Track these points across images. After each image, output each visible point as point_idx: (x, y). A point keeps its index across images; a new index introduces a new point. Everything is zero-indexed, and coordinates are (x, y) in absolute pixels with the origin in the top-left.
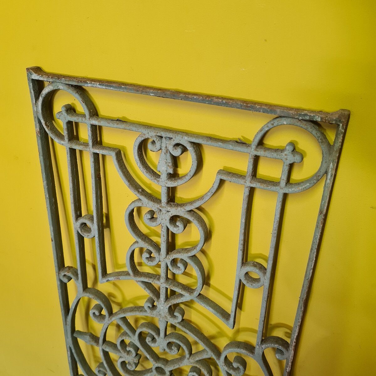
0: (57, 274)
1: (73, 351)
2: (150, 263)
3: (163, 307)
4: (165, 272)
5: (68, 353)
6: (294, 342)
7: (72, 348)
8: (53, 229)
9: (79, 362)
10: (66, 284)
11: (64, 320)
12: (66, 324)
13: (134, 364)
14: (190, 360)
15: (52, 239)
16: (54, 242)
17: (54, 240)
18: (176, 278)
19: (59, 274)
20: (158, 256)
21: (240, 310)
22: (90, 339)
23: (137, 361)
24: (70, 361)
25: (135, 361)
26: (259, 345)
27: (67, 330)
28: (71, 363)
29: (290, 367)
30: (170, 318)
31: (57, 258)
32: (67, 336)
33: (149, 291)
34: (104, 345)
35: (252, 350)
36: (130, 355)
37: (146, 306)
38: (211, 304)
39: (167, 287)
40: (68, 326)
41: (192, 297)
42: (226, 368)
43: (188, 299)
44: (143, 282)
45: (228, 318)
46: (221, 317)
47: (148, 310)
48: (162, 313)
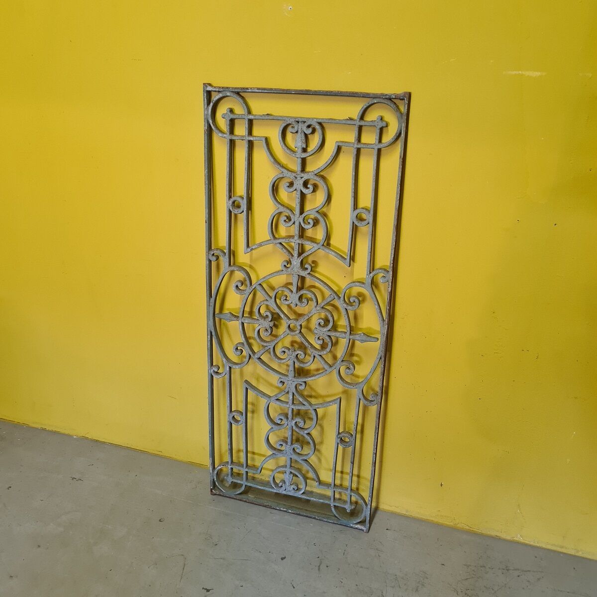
0: (207, 255)
1: (213, 333)
2: (287, 225)
3: (296, 262)
4: (298, 230)
7: (212, 331)
11: (208, 301)
12: (209, 306)
13: (269, 329)
14: (317, 308)
15: (206, 221)
19: (209, 253)
21: (353, 263)
22: (230, 316)
23: (272, 324)
24: (209, 346)
25: (271, 326)
26: (368, 274)
28: (209, 349)
29: (390, 287)
30: (302, 271)
32: (209, 318)
33: (285, 251)
34: (244, 318)
35: (363, 283)
36: (267, 319)
37: (283, 265)
38: (333, 251)
39: (300, 242)
40: (211, 307)
41: (319, 246)
42: (345, 305)
43: (316, 249)
44: (281, 243)
45: (345, 259)
46: (341, 258)
47: (284, 269)
48: (295, 270)
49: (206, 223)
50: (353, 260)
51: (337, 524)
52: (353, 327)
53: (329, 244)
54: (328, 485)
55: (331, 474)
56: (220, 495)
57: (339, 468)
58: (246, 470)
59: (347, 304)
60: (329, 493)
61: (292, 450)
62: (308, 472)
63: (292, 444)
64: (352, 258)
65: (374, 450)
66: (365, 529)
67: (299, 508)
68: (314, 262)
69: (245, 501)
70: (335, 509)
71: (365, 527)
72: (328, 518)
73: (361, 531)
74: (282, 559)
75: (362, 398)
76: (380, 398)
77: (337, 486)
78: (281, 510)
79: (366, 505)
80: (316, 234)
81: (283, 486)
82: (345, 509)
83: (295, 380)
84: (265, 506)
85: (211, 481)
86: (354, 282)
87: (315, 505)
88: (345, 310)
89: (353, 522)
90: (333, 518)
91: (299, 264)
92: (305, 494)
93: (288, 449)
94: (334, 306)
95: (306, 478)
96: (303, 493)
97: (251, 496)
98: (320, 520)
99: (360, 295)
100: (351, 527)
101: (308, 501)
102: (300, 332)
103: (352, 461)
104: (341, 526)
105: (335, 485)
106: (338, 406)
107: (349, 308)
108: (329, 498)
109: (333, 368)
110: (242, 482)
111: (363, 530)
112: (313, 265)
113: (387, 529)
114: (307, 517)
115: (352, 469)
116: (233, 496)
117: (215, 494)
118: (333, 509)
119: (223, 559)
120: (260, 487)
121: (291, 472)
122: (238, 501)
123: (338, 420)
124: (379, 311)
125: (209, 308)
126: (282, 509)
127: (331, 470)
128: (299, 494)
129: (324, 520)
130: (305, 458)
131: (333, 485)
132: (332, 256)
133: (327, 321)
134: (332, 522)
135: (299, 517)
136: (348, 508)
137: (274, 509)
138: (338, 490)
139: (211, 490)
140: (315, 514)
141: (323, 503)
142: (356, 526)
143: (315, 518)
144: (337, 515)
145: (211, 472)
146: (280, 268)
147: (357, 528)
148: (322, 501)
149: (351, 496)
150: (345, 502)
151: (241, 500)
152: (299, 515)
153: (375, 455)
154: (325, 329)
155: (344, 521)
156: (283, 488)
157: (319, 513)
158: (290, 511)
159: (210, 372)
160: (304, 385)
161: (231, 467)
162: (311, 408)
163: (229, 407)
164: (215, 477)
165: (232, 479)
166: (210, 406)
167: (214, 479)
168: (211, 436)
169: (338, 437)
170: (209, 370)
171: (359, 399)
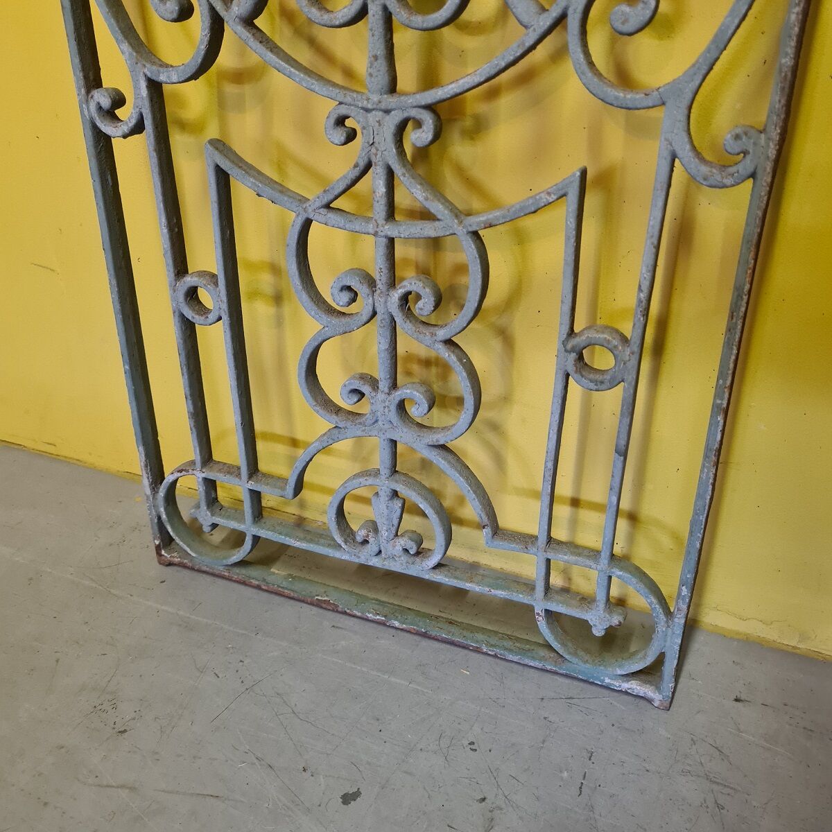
51: (556, 673)
54: (526, 540)
55: (536, 508)
56: (184, 566)
57: (564, 488)
58: (252, 485)
60: (528, 566)
61: (393, 408)
62: (461, 500)
63: (394, 386)
65: (718, 395)
66: (657, 697)
67: (430, 616)
69: (258, 587)
70: (548, 623)
71: (658, 688)
72: (523, 652)
73: (642, 703)
74: (347, 799)
75: (684, 151)
77: (559, 543)
78: (367, 620)
79: (668, 614)
81: (371, 540)
82: (585, 626)
83: (393, 102)
84: (318, 604)
85: (151, 520)
87: (481, 606)
89: (613, 673)
90: (543, 652)
92: (443, 569)
93: (379, 407)
95: (449, 520)
96: (439, 566)
97: (278, 573)
98: (495, 656)
100: (607, 688)
101: (460, 593)
103: (623, 442)
104: (567, 681)
105: (550, 539)
106: (574, 205)
108: (530, 587)
110: (241, 527)
111: (650, 701)
113: (737, 700)
114: (452, 643)
115: (617, 479)
116: (220, 569)
117: (170, 564)
118: (542, 623)
119: (132, 789)
120: (297, 544)
121: (395, 494)
122: (236, 585)
126: (370, 615)
127: (536, 495)
128: (422, 569)
129: (510, 657)
130: (441, 438)
131: (542, 539)
134: (540, 665)
135: (425, 643)
136: (599, 621)
137: (345, 613)
138: (560, 559)
139: (158, 548)
140: (480, 636)
141: (508, 603)
142: (625, 686)
143: (477, 650)
144: (555, 645)
145: (148, 491)
147: (626, 693)
148: (501, 593)
149: (610, 577)
150: (586, 600)
151: (244, 583)
152: (425, 635)
153: (720, 419)
155: (580, 664)
156: (372, 548)
157: (496, 633)
158: (397, 624)
159: (86, 112)
160: (431, 121)
161: (204, 475)
162: (461, 228)
163: (169, 254)
164: (162, 510)
165: (213, 515)
166: (110, 256)
167: (159, 518)
168: (131, 367)
169: (569, 346)
170: (84, 106)
171: (669, 159)
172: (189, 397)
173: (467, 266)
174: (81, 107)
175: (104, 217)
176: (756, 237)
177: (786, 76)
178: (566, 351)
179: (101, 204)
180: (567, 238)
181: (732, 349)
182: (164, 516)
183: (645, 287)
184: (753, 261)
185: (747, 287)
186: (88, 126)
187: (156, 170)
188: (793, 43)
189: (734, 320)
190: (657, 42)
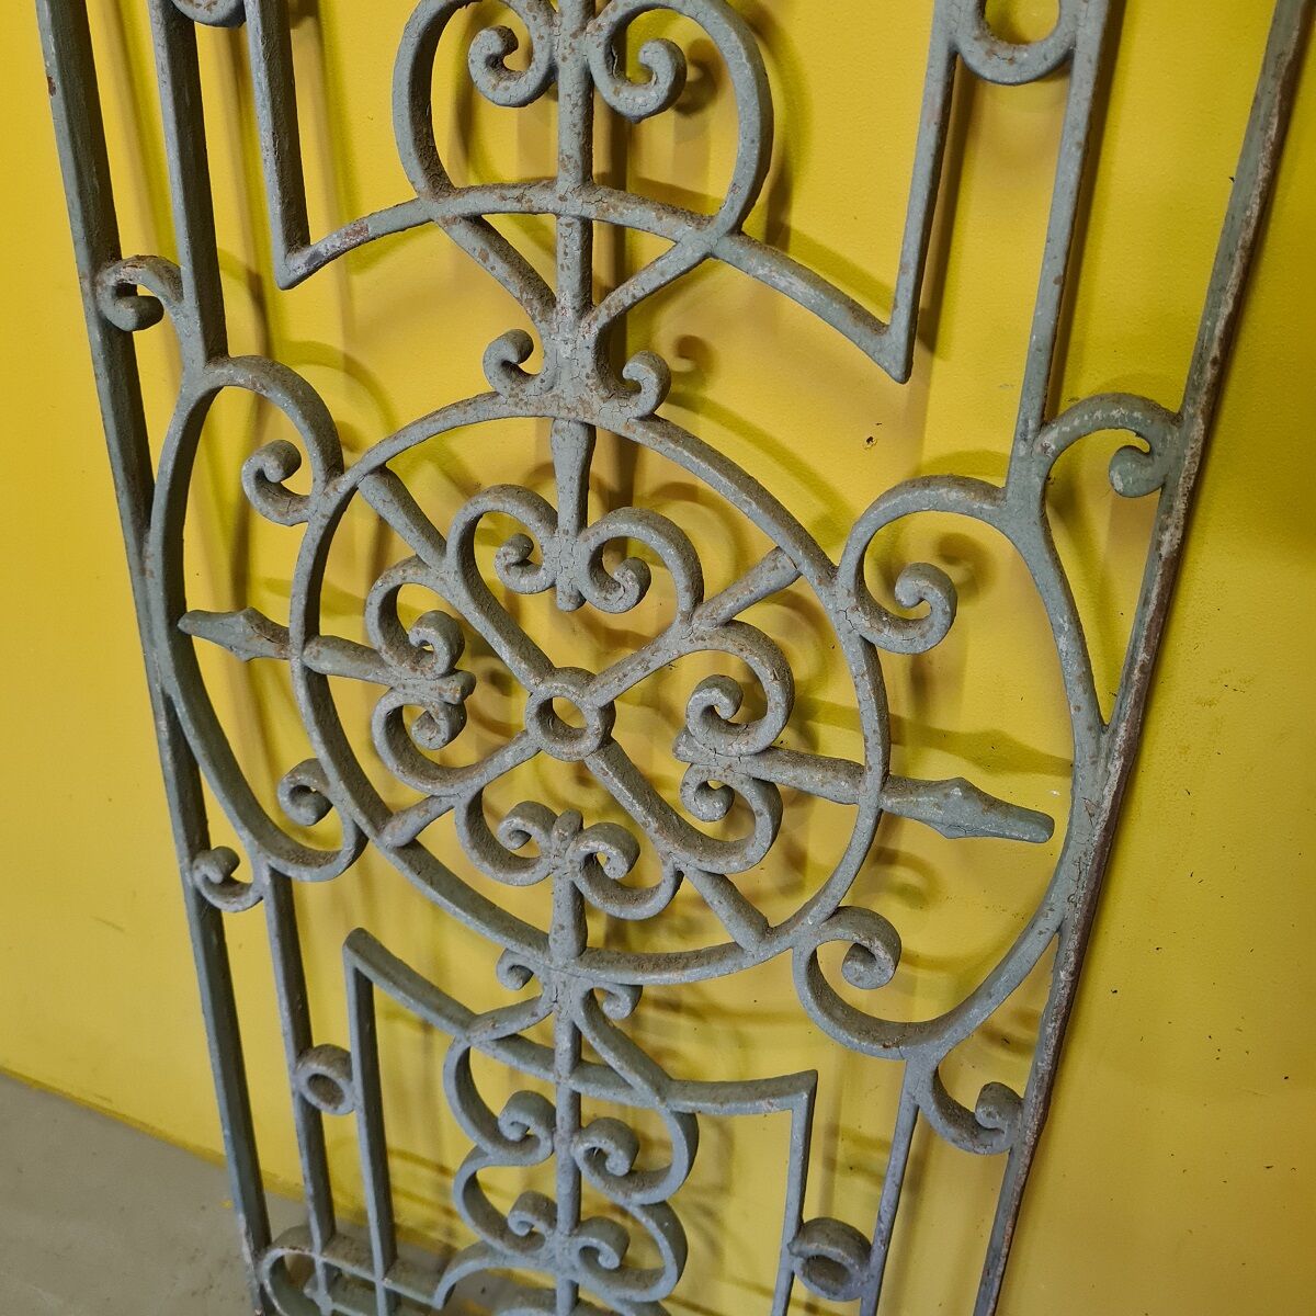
0: (87, 285)
1: (181, 710)
2: (507, 89)
3: (570, 346)
4: (579, 128)
5: (157, 728)
6: (1209, 365)
7: (174, 697)
8: (54, 19)
9: (207, 763)
10: (127, 337)
11: (133, 549)
12: (143, 571)
13: (442, 715)
14: (695, 623)
15: (49, 79)
16: (59, 92)
17: (57, 84)
18: (627, 244)
19: (94, 284)
20: (544, 31)
21: (928, 355)
22: (249, 630)
23: (456, 690)
24: (170, 768)
25: (448, 697)
26: (1029, 437)
27: (147, 604)
28: (173, 780)
29: (1177, 527)
30: (605, 400)
31: (81, 194)
32: (150, 631)
33: (502, 268)
34: (313, 647)
35: (989, 492)
36: (427, 662)
37: (494, 361)
38: (799, 271)
39: (591, 211)
40: (150, 581)
41: (711, 236)
42: (862, 622)
43: (691, 254)
44: (477, 221)
45: (878, 328)
46: (848, 321)
47: (503, 384)
48: (566, 388)
49: (52, 90)
50: (931, 344)
52: (899, 720)
53: (777, 235)
58: (387, 1283)
59: (876, 612)
61: (577, 1253)
63: (577, 1230)
64: (925, 328)
68: (689, 347)
75: (930, 1104)
76: (1033, 1125)
80: (701, 165)
83: (583, 971)
86: (927, 482)
88: (858, 647)
91: (588, 358)
93: (557, 1246)
94: (797, 604)
99: (953, 550)
102: (607, 741)
106: (800, 1123)
107: (885, 638)
109: (777, 945)
112: (679, 365)
123: (797, 1179)
124: (1075, 669)
125: (143, 581)
132: (797, 311)
133: (749, 699)
146: (477, 379)
154: (741, 746)
159: (189, 880)
160: (628, 999)
161: (325, 1260)
162: (663, 1107)
163: (290, 1037)
164: (267, 1282)
165: (334, 1300)
166: (211, 1021)
167: (262, 1287)
168: (232, 1133)
169: (795, 1250)
170: (187, 874)
171: (912, 1111)
172: (308, 1180)
173: (671, 1144)
174: (182, 872)
175: (205, 983)
176: (1014, 1208)
177: (1042, 1077)
178: (791, 1253)
179: (203, 968)
180: (793, 1151)
181: (989, 1303)
182: (269, 1289)
183: (886, 1218)
184: (1011, 1229)
185: (1005, 1250)
186: (191, 894)
187: (278, 955)
188: (1051, 1052)
189: (991, 1277)
190: (908, 909)
